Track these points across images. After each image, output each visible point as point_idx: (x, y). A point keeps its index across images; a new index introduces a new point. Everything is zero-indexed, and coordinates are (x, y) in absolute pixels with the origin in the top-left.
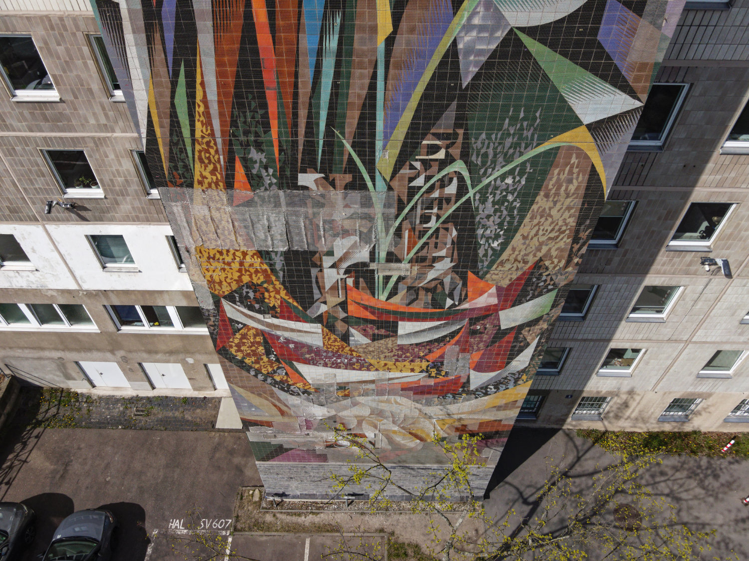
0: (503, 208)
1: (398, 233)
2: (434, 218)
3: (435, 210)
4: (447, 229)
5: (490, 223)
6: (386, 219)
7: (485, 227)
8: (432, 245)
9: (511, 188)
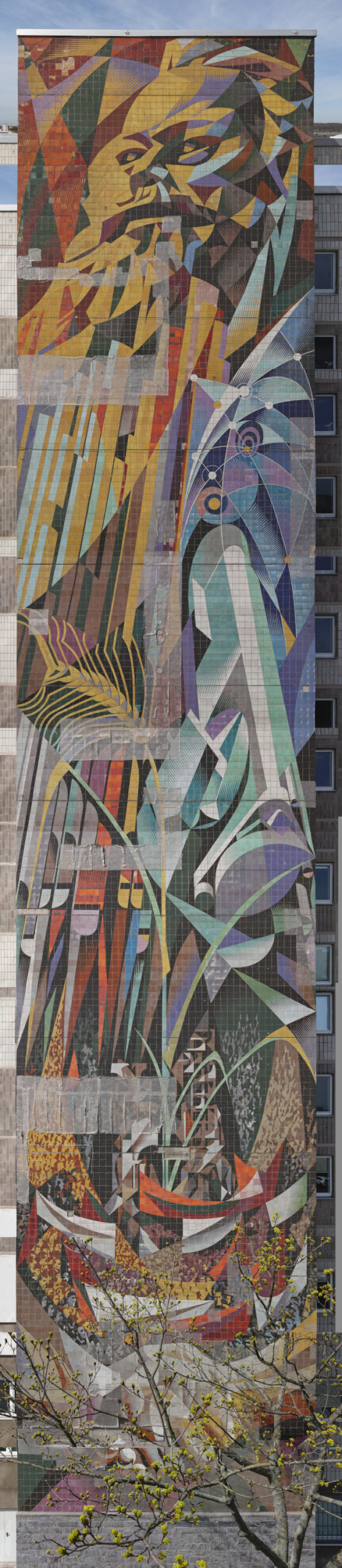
0: (249, 1091)
1: (179, 1116)
2: (203, 1100)
3: (203, 1093)
4: (213, 1110)
5: (243, 1105)
6: (170, 1103)
7: (240, 1109)
8: (203, 1127)
9: (251, 1074)
